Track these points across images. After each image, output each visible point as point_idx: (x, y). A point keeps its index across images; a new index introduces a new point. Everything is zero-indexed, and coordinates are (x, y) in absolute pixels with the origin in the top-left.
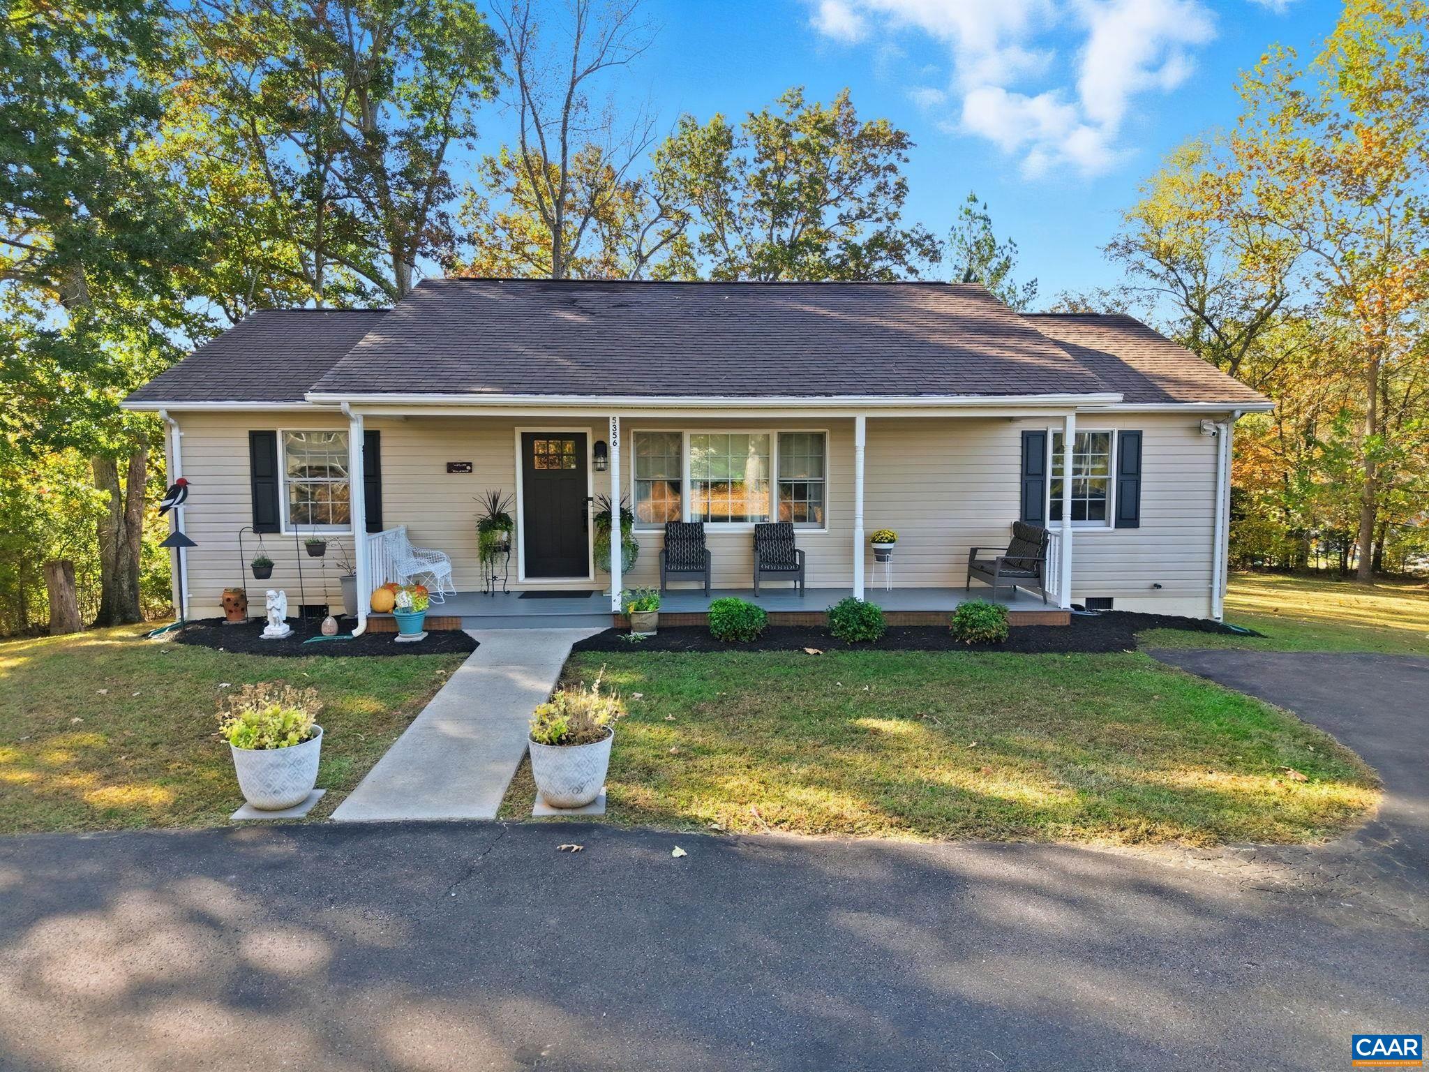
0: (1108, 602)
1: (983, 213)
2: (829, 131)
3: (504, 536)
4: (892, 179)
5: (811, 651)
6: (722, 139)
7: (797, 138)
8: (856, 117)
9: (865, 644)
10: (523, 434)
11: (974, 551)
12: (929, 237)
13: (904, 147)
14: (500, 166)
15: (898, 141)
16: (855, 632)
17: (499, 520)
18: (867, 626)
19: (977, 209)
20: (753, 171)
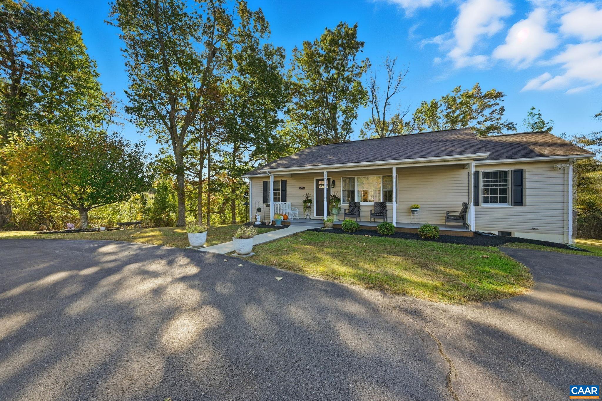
0: (510, 233)
1: (538, 113)
2: (471, 97)
3: (309, 204)
4: (498, 108)
5: (367, 236)
6: (435, 106)
7: (459, 101)
8: (481, 91)
9: (387, 235)
10: (316, 179)
11: (448, 212)
12: (511, 123)
13: (502, 96)
14: (369, 124)
15: (499, 95)
16: (384, 231)
17: (308, 200)
18: (388, 230)
19: (535, 112)
20: (445, 113)
